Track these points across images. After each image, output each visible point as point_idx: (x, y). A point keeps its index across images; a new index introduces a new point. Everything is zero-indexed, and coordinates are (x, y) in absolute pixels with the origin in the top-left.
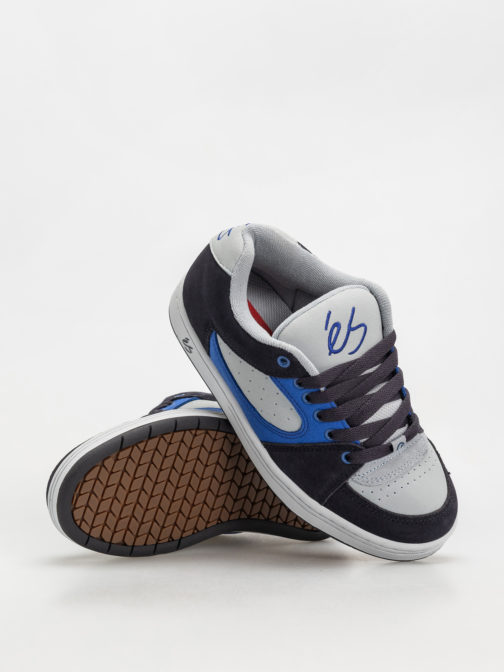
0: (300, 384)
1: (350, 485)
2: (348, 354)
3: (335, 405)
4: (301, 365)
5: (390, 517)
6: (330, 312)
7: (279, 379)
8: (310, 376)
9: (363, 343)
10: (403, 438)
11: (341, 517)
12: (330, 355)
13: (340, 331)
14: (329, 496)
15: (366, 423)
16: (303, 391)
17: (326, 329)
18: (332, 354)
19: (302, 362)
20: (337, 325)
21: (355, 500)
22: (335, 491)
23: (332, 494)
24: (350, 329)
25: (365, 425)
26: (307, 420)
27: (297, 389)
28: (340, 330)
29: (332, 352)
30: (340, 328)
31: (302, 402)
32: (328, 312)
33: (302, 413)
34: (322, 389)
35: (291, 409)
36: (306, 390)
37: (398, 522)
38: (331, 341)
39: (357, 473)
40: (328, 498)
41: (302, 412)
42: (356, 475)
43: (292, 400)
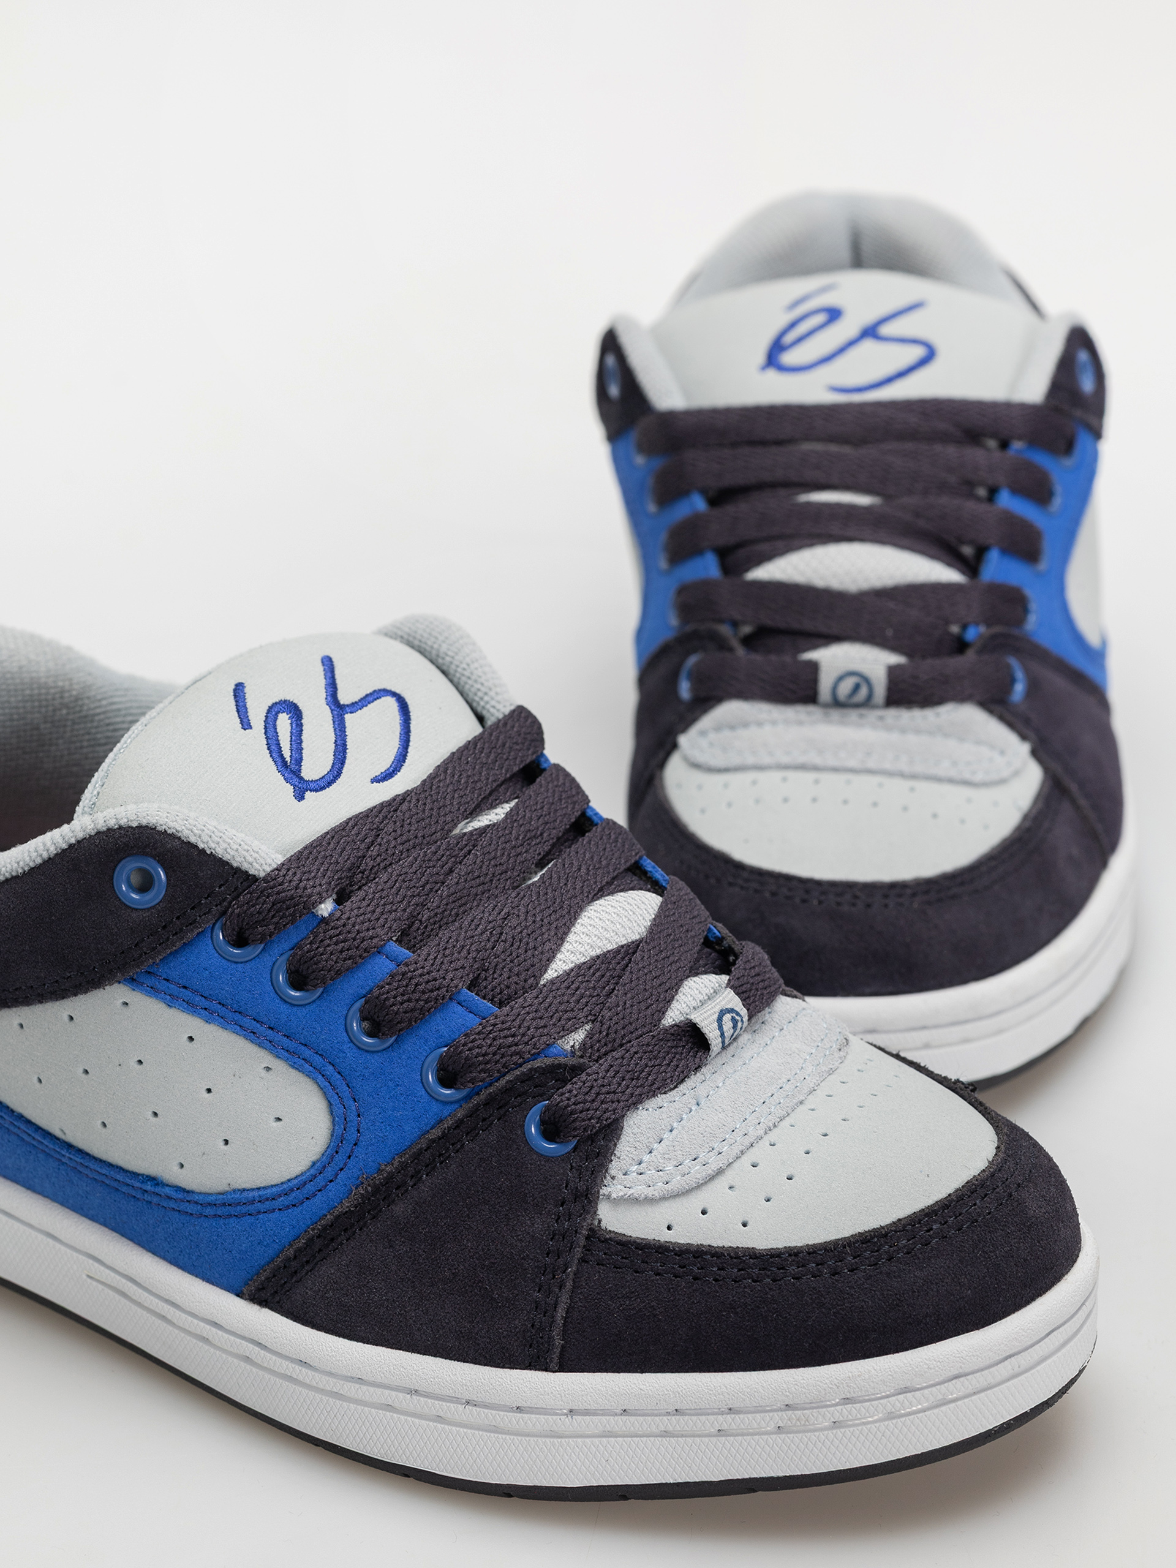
0: (240, 941)
1: (609, 1228)
2: (372, 783)
3: (403, 952)
4: (203, 850)
5: (817, 1265)
6: (240, 685)
7: (162, 971)
8: (255, 879)
9: (411, 744)
11: (642, 1372)
13: (305, 723)
14: (561, 1313)
15: (551, 974)
16: (267, 960)
17: (246, 724)
18: (308, 794)
19: (200, 837)
20: (284, 708)
21: (658, 1274)
22: (569, 1284)
23: (564, 1299)
24: (341, 709)
25: (552, 982)
26: (339, 1073)
27: (240, 966)
28: (301, 718)
29: (302, 788)
30: (300, 712)
31: (284, 1007)
32: (233, 687)
33: (307, 1053)
34: (326, 908)
35: (268, 1069)
36: (276, 950)
37: (856, 1269)
38: (282, 756)
39: (614, 1168)
40: (560, 1322)
41: (303, 1048)
42: (613, 1178)
43: (247, 1022)
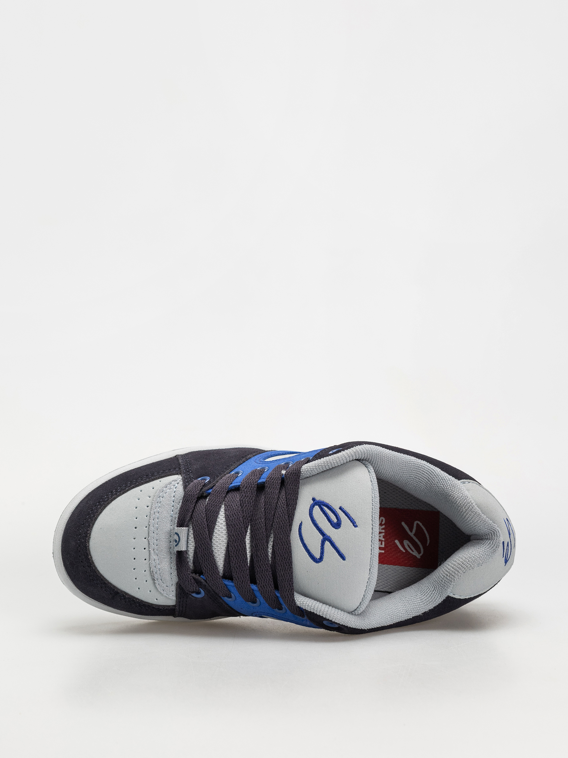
1: (176, 475)
2: (301, 521)
6: (356, 526)
10: (182, 547)
12: (314, 499)
13: (329, 524)
17: (341, 508)
18: (312, 502)
20: (337, 525)
24: (326, 538)
28: (331, 524)
30: (333, 527)
32: (357, 524)
38: (326, 506)
